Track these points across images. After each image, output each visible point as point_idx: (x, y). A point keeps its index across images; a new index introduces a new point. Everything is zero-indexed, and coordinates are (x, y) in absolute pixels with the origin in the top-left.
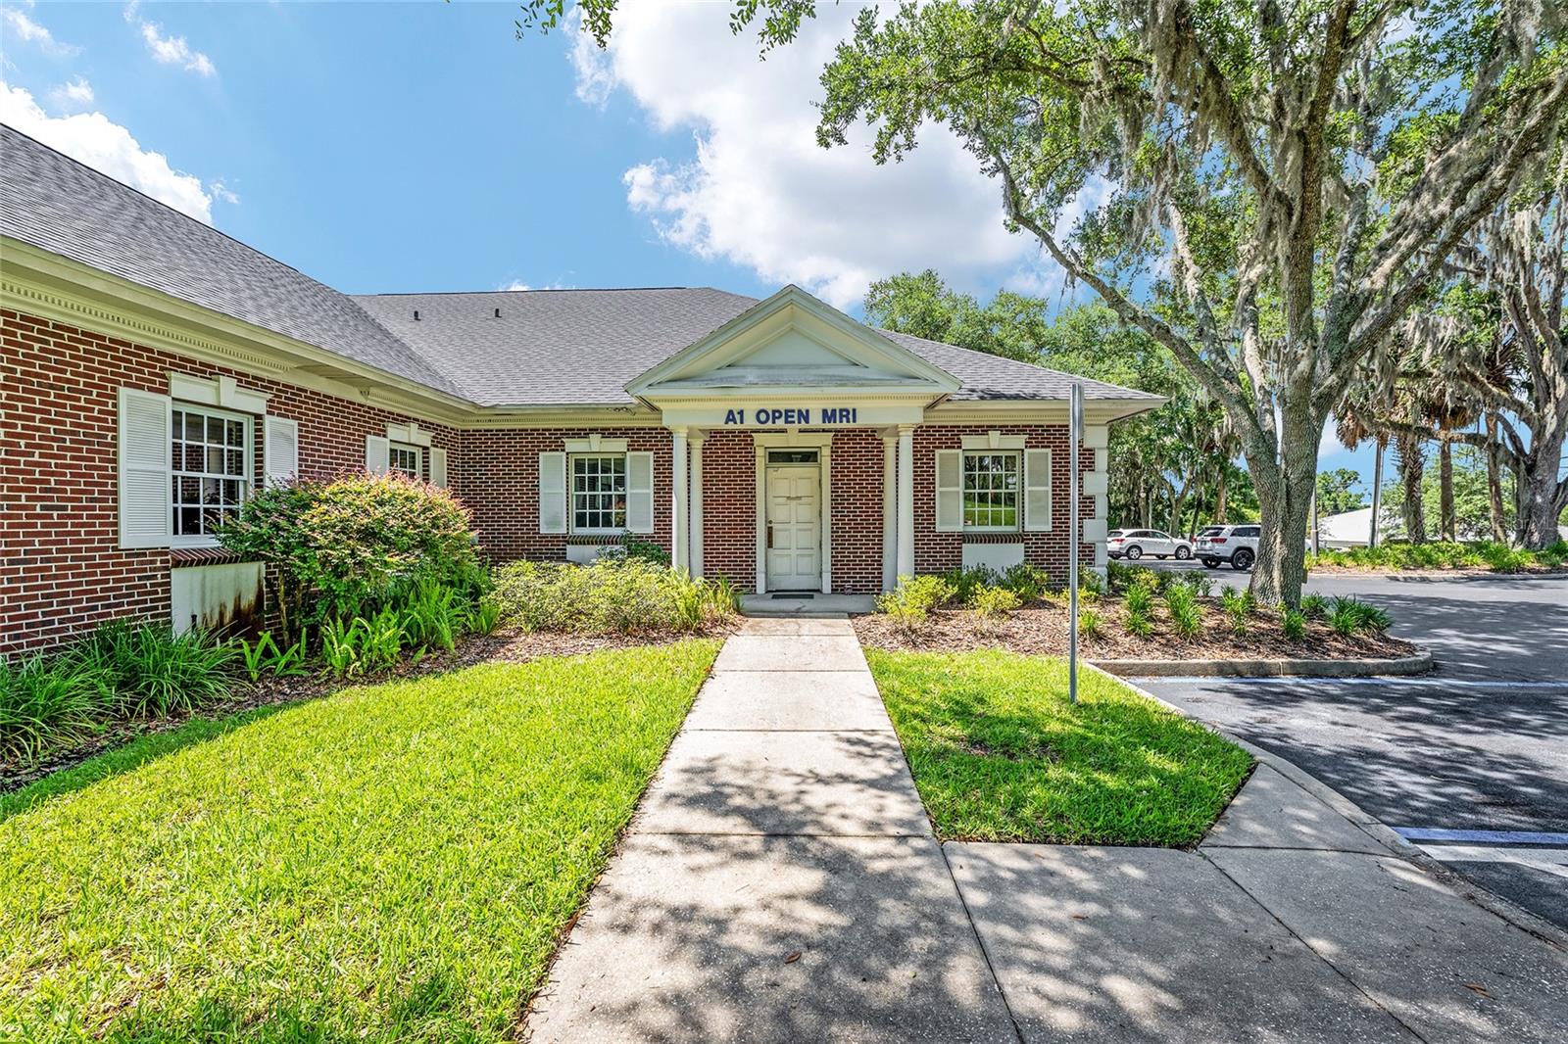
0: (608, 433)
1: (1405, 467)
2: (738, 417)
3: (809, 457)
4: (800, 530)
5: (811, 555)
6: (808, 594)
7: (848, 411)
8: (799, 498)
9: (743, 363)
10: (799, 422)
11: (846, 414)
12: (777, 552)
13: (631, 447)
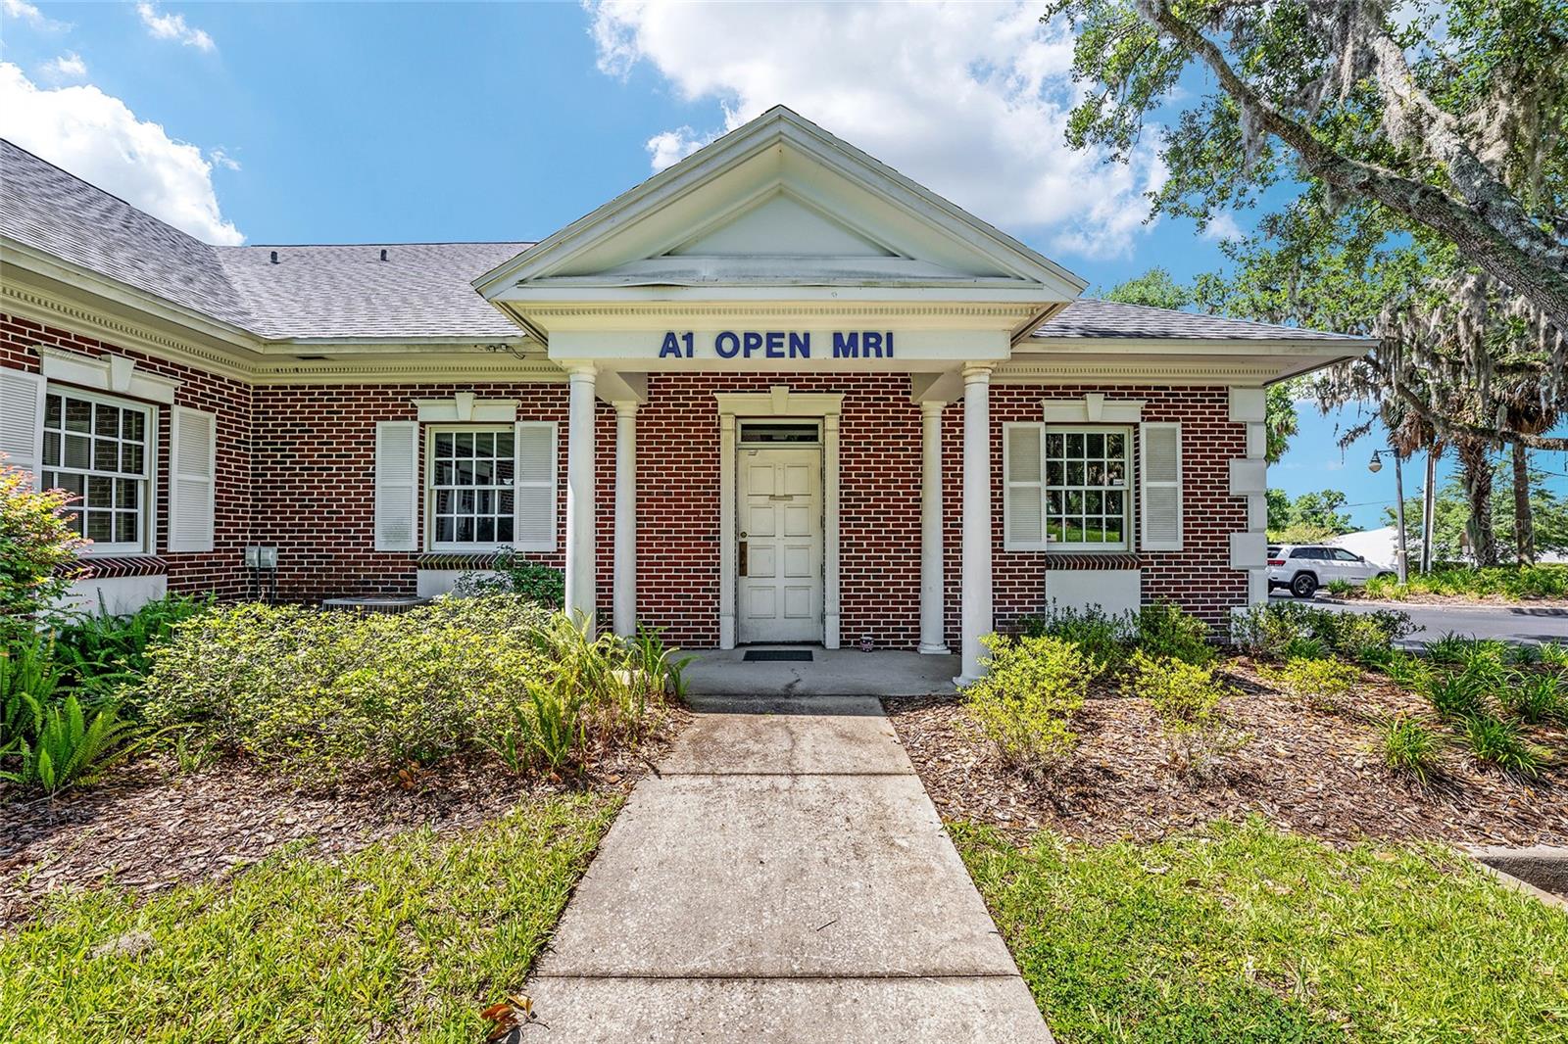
0: (486, 391)
1: (1471, 480)
2: (682, 345)
3: (806, 432)
4: (791, 547)
5: (807, 588)
6: (802, 651)
7: (877, 336)
8: (789, 497)
9: (691, 250)
10: (793, 355)
11: (878, 342)
12: (754, 582)
13: (522, 414)
